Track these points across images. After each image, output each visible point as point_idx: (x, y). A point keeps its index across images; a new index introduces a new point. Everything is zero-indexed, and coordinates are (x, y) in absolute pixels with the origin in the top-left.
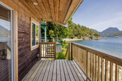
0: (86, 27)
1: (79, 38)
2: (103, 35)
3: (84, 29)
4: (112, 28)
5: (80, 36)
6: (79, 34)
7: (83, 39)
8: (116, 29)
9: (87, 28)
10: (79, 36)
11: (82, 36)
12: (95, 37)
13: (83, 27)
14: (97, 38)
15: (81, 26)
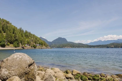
0: (31, 33)
1: (16, 47)
2: (52, 45)
3: (29, 35)
4: (61, 38)
5: (17, 44)
6: (16, 40)
7: (22, 47)
8: (64, 40)
9: (32, 35)
10: (15, 43)
11: (20, 44)
12: (39, 46)
13: (27, 33)
14: (41, 47)
15: (25, 32)
